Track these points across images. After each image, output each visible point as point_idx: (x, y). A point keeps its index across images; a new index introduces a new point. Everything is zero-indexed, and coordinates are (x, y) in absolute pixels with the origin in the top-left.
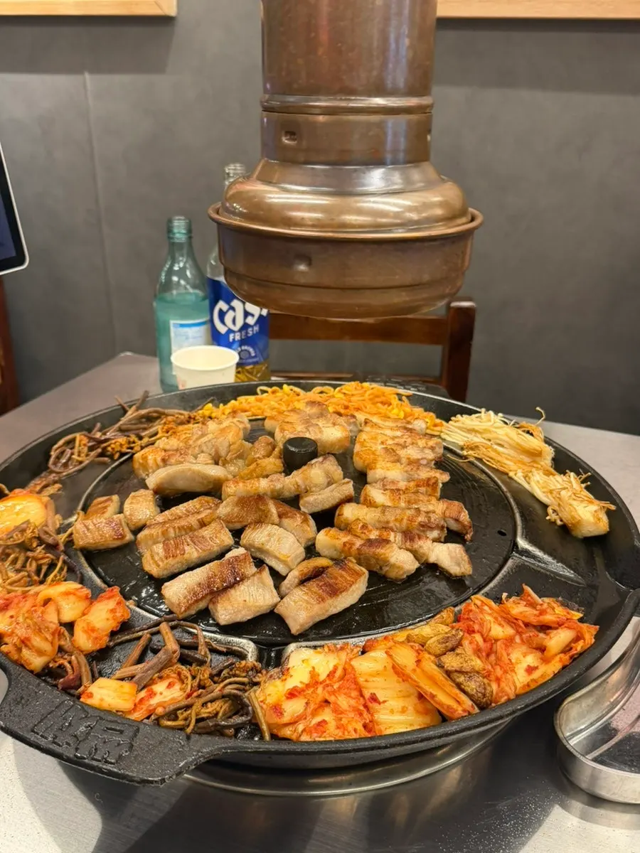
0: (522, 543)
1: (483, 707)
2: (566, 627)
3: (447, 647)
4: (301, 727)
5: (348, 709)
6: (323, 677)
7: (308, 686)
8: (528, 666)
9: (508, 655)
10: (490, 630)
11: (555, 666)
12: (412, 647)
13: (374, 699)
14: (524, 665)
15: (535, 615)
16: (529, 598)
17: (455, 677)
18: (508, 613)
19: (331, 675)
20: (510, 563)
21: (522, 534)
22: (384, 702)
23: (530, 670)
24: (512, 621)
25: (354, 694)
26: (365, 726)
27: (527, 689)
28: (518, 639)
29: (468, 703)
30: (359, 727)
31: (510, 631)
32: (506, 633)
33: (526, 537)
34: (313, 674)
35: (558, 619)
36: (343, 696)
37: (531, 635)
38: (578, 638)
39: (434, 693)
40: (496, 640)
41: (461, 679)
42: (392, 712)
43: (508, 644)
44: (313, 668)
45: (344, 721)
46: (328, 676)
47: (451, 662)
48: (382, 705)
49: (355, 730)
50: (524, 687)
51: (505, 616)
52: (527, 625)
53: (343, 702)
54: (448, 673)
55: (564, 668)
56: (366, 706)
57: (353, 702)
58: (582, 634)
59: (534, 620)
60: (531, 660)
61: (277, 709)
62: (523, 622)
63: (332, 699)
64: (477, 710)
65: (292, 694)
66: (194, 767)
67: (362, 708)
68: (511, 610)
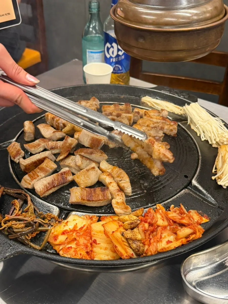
0: (194, 182)
1: (139, 255)
2: (189, 227)
3: (131, 226)
4: (61, 248)
5: (82, 244)
6: (78, 229)
7: (71, 231)
8: (169, 240)
9: (162, 233)
10: (157, 222)
11: (178, 244)
12: (119, 223)
13: (95, 242)
14: (167, 240)
15: (179, 218)
16: (181, 210)
17: (129, 241)
18: (167, 215)
19: (81, 228)
20: (182, 192)
21: (196, 178)
22: (99, 244)
23: (169, 242)
24: (168, 219)
25: (88, 238)
26: (87, 253)
27: (162, 251)
28: (168, 228)
29: (130, 252)
30: (84, 253)
31: (166, 223)
32: (164, 224)
33: (197, 180)
34: (75, 226)
35: (188, 223)
36: (83, 238)
37: (174, 227)
38: (194, 233)
39: (117, 245)
40: (158, 226)
41: (131, 242)
42: (101, 248)
43: (163, 229)
44: (76, 224)
45: (78, 249)
46: (80, 229)
47: (129, 234)
48: (97, 245)
49: (81, 254)
50: (161, 249)
51: (166, 216)
52: (175, 222)
53: (82, 241)
54: (127, 239)
55: (183, 245)
56: (91, 244)
57: (86, 242)
58: (196, 232)
59: (178, 221)
60: (172, 238)
61: (56, 238)
62: (173, 221)
63: (78, 238)
64: (135, 256)
65: (63, 233)
66: (12, 256)
67: (89, 245)
68: (169, 214)
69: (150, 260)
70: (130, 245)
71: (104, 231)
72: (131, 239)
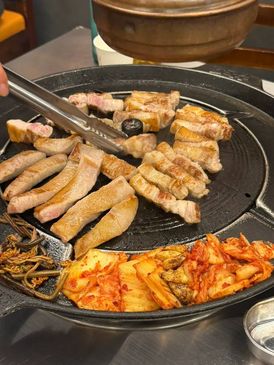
0: (260, 203)
1: (185, 304)
2: (252, 264)
3: (173, 265)
4: (81, 296)
5: (108, 292)
6: (102, 268)
7: (93, 272)
8: (225, 283)
9: (215, 274)
10: (208, 259)
11: (238, 287)
12: (156, 262)
13: (125, 287)
14: (222, 282)
15: (239, 252)
16: (242, 242)
17: (171, 285)
18: (223, 249)
19: (107, 268)
20: (243, 217)
21: (262, 197)
22: (131, 290)
23: (225, 285)
24: (224, 254)
25: (115, 284)
26: (115, 303)
27: (217, 297)
28: (225, 267)
29: (174, 299)
30: (110, 303)
31: (221, 260)
32: (218, 261)
33: (263, 200)
34: (98, 265)
35: (252, 258)
36: (108, 284)
37: (233, 265)
38: (261, 272)
39: (155, 292)
40: (211, 264)
41: (173, 286)
42: (134, 296)
43: (218, 268)
44: (99, 262)
45: (103, 298)
47: (170, 276)
48: (129, 292)
49: (107, 305)
50: (215, 295)
51: (221, 250)
52: (233, 258)
53: (107, 287)
54: (168, 283)
55: (244, 288)
56: (120, 292)
57: (112, 289)
58: (262, 269)
59: (237, 256)
60: (229, 280)
61: (73, 283)
62: (230, 256)
63: (101, 284)
64: (180, 305)
65: (83, 276)
66: (14, 311)
67: (117, 292)
68: (224, 248)
69: (201, 310)
70: (173, 291)
71: (137, 274)
72: (173, 282)
